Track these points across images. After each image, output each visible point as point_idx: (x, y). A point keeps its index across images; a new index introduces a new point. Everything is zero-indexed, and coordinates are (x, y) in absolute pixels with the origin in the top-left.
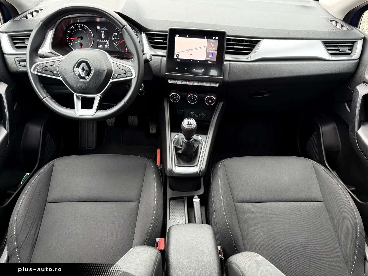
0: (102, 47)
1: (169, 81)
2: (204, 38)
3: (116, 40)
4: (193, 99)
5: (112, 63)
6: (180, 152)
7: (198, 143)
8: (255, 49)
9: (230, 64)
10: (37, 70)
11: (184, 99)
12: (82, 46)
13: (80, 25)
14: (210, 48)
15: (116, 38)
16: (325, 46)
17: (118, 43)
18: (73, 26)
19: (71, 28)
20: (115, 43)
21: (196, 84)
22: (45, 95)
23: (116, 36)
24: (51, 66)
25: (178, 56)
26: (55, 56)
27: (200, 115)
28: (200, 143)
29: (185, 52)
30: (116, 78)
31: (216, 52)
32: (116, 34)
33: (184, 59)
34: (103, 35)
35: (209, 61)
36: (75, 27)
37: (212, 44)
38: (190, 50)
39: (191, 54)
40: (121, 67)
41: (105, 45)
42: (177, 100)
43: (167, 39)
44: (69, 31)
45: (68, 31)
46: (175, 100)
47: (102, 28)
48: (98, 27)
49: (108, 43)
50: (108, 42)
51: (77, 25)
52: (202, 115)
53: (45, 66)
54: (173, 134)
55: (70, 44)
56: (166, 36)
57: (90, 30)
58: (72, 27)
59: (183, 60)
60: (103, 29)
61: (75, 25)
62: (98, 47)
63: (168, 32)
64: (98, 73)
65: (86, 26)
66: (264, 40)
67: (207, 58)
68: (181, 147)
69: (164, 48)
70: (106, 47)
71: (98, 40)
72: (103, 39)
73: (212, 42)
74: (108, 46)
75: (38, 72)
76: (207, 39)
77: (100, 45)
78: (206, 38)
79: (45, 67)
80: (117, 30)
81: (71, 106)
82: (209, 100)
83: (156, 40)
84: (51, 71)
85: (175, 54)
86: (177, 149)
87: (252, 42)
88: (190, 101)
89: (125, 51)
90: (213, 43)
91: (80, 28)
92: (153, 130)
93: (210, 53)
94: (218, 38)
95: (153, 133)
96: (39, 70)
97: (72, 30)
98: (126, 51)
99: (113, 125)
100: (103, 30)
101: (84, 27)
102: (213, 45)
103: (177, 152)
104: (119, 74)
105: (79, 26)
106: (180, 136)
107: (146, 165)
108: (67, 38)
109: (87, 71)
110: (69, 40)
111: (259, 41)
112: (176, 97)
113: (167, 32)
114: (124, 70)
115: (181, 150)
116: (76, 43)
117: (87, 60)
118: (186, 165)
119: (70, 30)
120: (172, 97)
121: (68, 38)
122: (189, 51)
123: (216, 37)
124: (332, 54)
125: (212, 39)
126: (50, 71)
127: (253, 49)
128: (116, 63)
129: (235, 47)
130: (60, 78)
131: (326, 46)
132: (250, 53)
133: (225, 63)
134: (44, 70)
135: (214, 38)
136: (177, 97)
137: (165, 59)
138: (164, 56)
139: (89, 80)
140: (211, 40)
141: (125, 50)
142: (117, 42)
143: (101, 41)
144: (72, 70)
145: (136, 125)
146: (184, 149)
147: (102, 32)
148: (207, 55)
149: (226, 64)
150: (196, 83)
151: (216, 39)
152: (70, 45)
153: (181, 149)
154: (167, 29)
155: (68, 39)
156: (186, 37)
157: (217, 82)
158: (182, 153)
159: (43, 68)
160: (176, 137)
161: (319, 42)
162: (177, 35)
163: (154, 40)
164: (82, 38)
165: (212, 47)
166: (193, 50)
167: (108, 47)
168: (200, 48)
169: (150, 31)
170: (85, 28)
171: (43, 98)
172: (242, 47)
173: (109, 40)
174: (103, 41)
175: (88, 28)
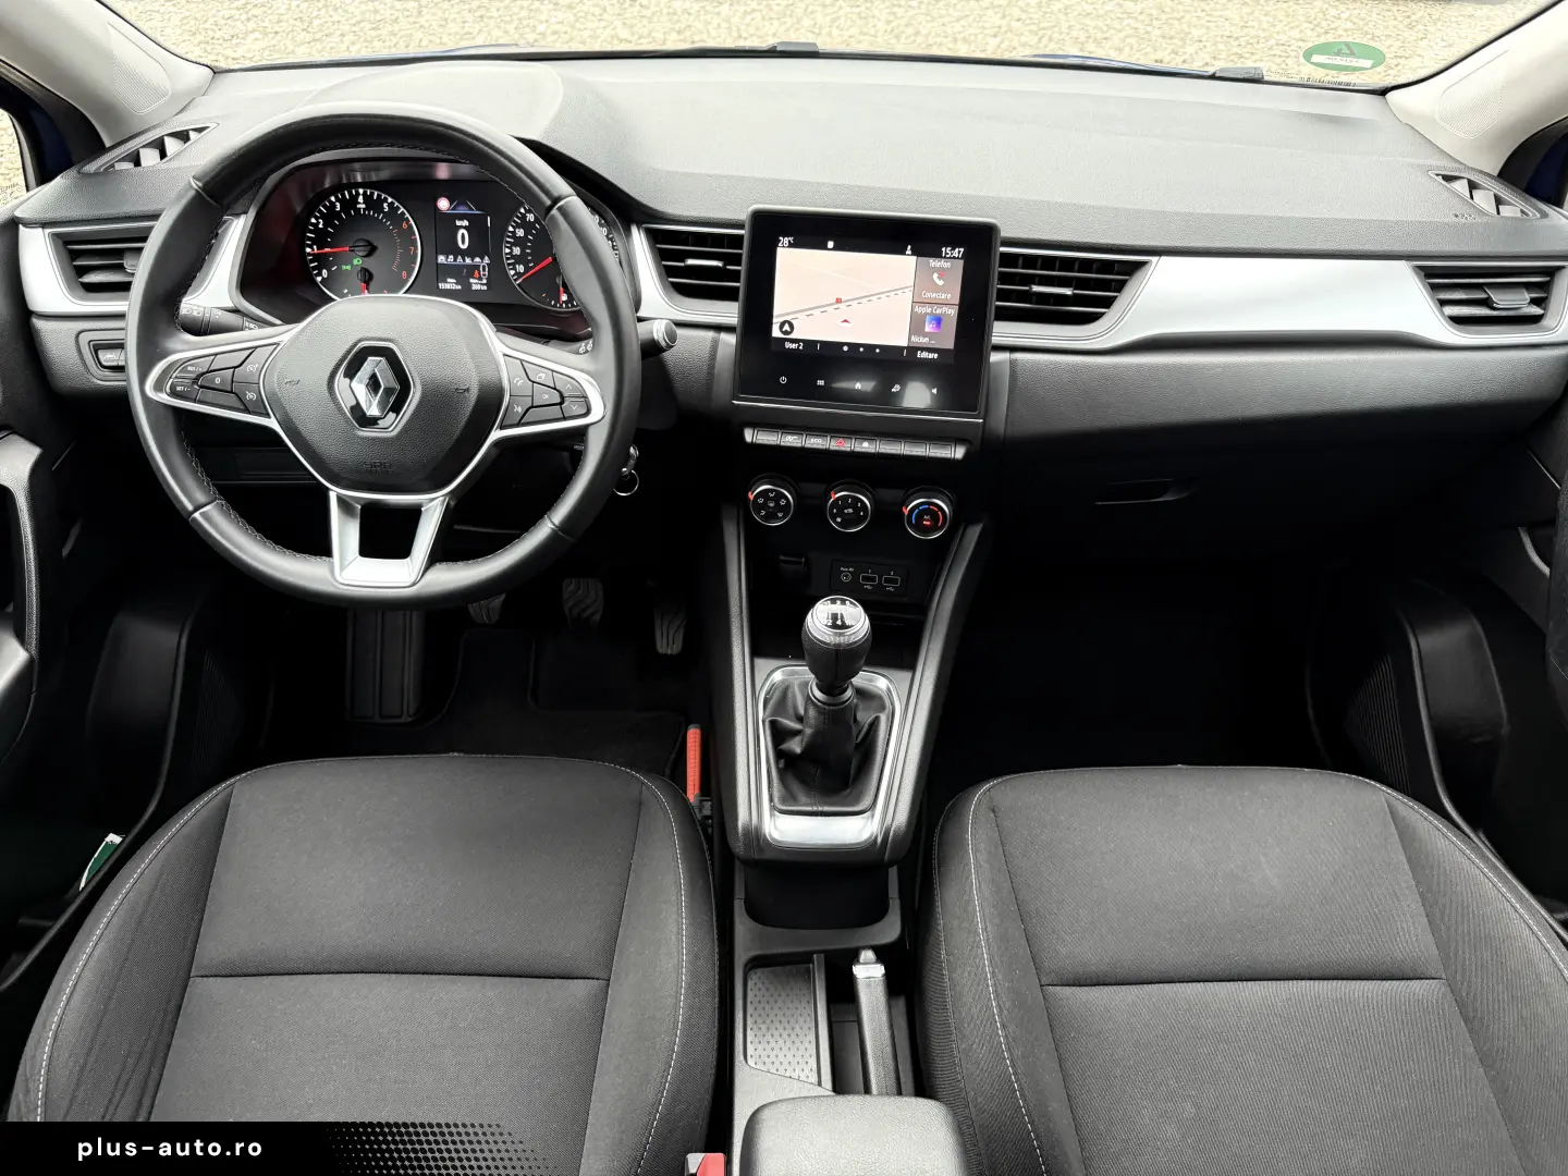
0: (460, 287)
1: (749, 435)
2: (902, 252)
3: (518, 260)
4: (851, 511)
5: (501, 360)
6: (795, 746)
7: (875, 704)
8: (1123, 300)
9: (1013, 363)
10: (173, 387)
11: (810, 512)
12: (372, 284)
13: (365, 194)
14: (928, 295)
15: (517, 251)
16: (1429, 284)
17: (526, 271)
18: (333, 199)
19: (325, 207)
20: (514, 269)
21: (866, 446)
22: (201, 497)
23: (518, 242)
24: (235, 367)
25: (787, 327)
26: (252, 326)
27: (880, 579)
28: (882, 708)
29: (817, 312)
30: (518, 425)
31: (953, 312)
32: (520, 233)
33: (814, 343)
34: (463, 235)
35: (923, 349)
36: (343, 201)
37: (935, 276)
38: (839, 301)
39: (846, 321)
40: (543, 375)
41: (472, 280)
42: (780, 515)
43: (740, 255)
44: (317, 218)
45: (313, 220)
46: (771, 516)
47: (461, 208)
48: (443, 204)
49: (484, 270)
50: (484, 267)
51: (350, 194)
52: (887, 581)
53: (205, 370)
54: (763, 665)
55: (320, 274)
56: (736, 241)
57: (407, 215)
58: (330, 202)
59: (810, 344)
60: (462, 210)
61: (343, 195)
62: (440, 286)
63: (747, 226)
64: (440, 400)
65: (390, 200)
66: (1164, 259)
67: (915, 339)
68: (796, 726)
69: (728, 295)
70: (475, 287)
71: (441, 259)
72: (464, 253)
73: (935, 270)
74: (485, 281)
75: (174, 393)
76: (915, 258)
77: (449, 280)
78: (909, 252)
79: (208, 372)
80: (524, 216)
81: (317, 544)
82: (920, 517)
83: (691, 262)
84: (231, 392)
85: (776, 321)
86: (779, 734)
87: (1107, 266)
88: (839, 520)
89: (555, 306)
90: (942, 273)
91: (364, 206)
92: (668, 643)
93: (926, 314)
94: (962, 250)
95: (669, 652)
96: (179, 389)
97: (330, 216)
98: (561, 305)
99: (495, 618)
100: (462, 217)
101: (381, 201)
102: (941, 283)
103: (784, 746)
104: (532, 407)
105: (361, 199)
106: (793, 673)
107: (640, 803)
108: (308, 250)
109: (389, 391)
110: (316, 257)
111: (1142, 264)
112: (777, 503)
113: (740, 226)
114: (555, 389)
115: (798, 739)
116: (344, 267)
117: (391, 345)
118: (820, 809)
119: (323, 216)
120: (761, 501)
121: (311, 246)
122: (836, 306)
123: (953, 249)
124: (1458, 321)
125: (938, 255)
126: (229, 389)
127: (1116, 297)
128: (521, 361)
129: (1036, 288)
130: (272, 423)
131: (1434, 288)
132: (1103, 314)
133: (995, 357)
134: (201, 387)
135: (947, 253)
136: (783, 502)
137: (730, 340)
138: (729, 329)
139: (401, 433)
140: (934, 263)
141: (558, 299)
142: (521, 268)
143: (455, 260)
144: (325, 387)
145: (597, 617)
146: (816, 734)
147: (458, 223)
148: (916, 325)
149: (998, 363)
150: (866, 444)
151: (954, 258)
152: (319, 279)
153: (797, 733)
154: (743, 215)
155: (309, 254)
156: (825, 247)
157: (958, 441)
158: (802, 753)
159: (197, 378)
160: (778, 676)
161: (1404, 267)
162: (785, 240)
163: (683, 261)
164: (371, 250)
165: (937, 289)
166: (854, 303)
167: (485, 288)
168: (883, 296)
169: (666, 219)
170: (385, 205)
171: (190, 507)
172: (1068, 291)
173: (486, 258)
174: (464, 260)
175: (398, 208)
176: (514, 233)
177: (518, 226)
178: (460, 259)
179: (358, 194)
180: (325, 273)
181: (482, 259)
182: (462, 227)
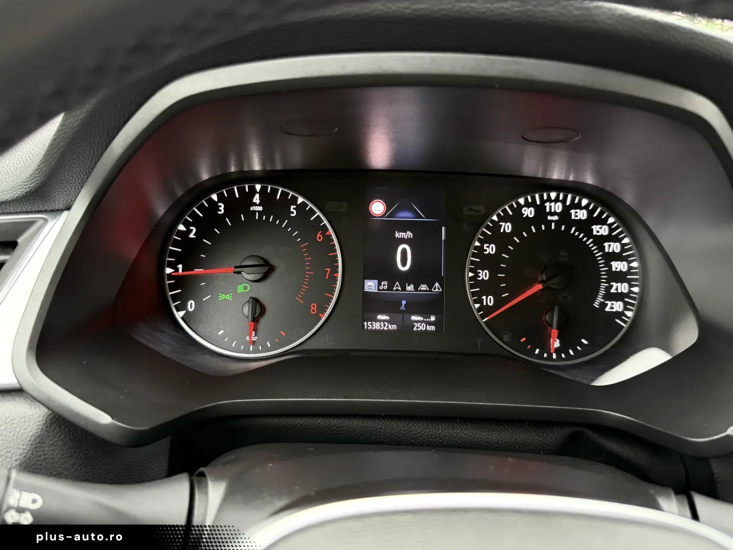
0: (394, 327)
3: (485, 288)
12: (263, 321)
13: (263, 191)
15: (484, 275)
17: (497, 306)
18: (214, 197)
19: (201, 207)
20: (479, 301)
23: (487, 262)
32: (490, 249)
34: (404, 252)
36: (229, 201)
44: (187, 224)
45: (181, 227)
47: (403, 213)
48: (378, 208)
50: (433, 298)
51: (242, 190)
55: (183, 307)
57: (326, 222)
58: (210, 201)
60: (405, 216)
61: (231, 192)
62: (368, 325)
65: (300, 200)
70: (418, 329)
71: (371, 285)
72: (404, 278)
74: (433, 320)
77: (380, 317)
80: (497, 226)
89: (540, 356)
91: (260, 208)
97: (207, 222)
98: (550, 355)
100: (404, 226)
101: (287, 202)
105: (256, 199)
108: (169, 271)
110: (179, 282)
116: (222, 297)
119: (196, 221)
121: (173, 265)
141: (545, 347)
142: (489, 301)
143: (390, 288)
147: (398, 235)
152: (180, 313)
155: (170, 277)
164: (267, 270)
167: (433, 328)
170: (293, 207)
173: (437, 285)
174: (404, 289)
175: (312, 212)
176: (481, 249)
177: (487, 240)
178: (397, 286)
179: (253, 191)
180: (191, 305)
181: (431, 286)
182: (403, 241)
